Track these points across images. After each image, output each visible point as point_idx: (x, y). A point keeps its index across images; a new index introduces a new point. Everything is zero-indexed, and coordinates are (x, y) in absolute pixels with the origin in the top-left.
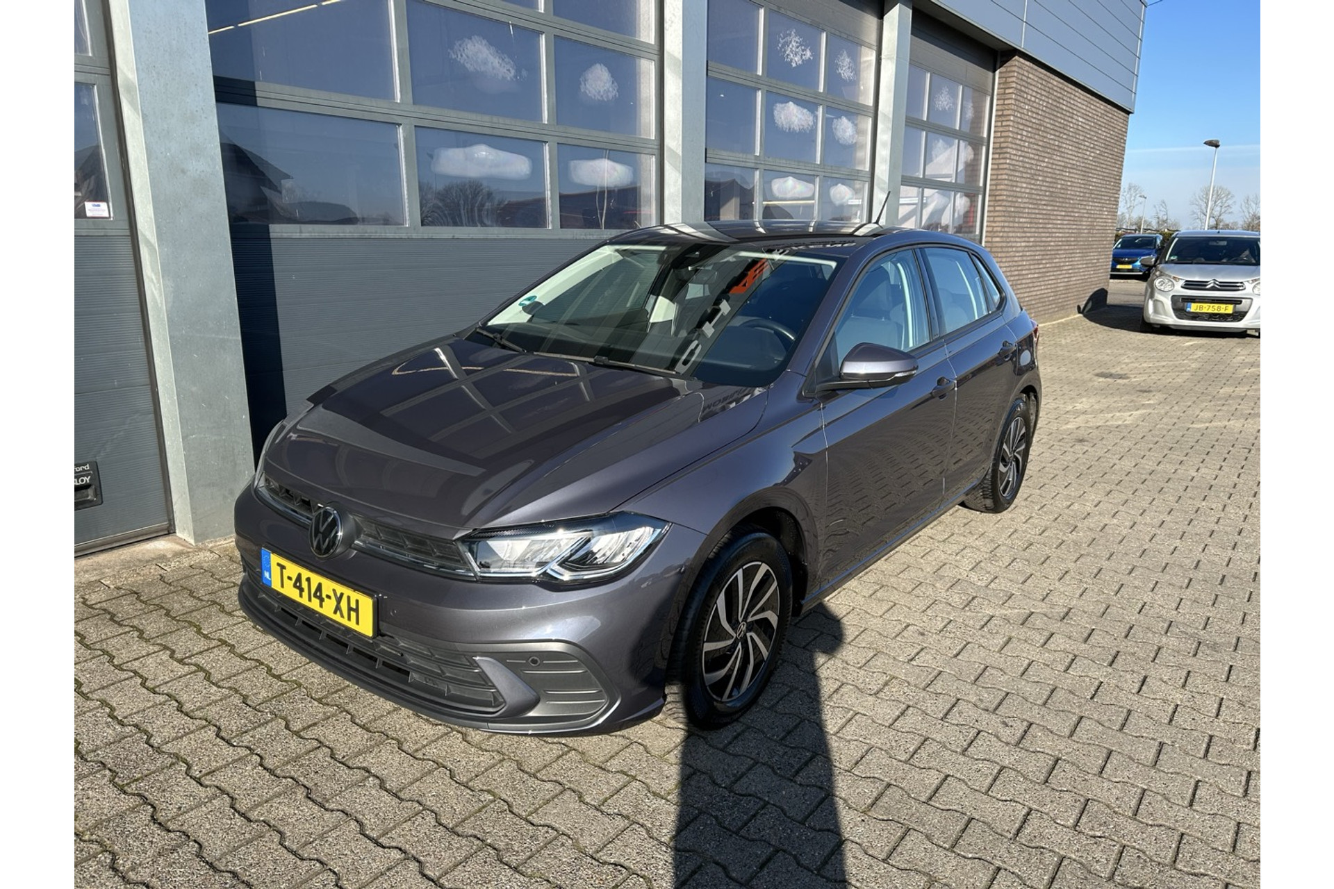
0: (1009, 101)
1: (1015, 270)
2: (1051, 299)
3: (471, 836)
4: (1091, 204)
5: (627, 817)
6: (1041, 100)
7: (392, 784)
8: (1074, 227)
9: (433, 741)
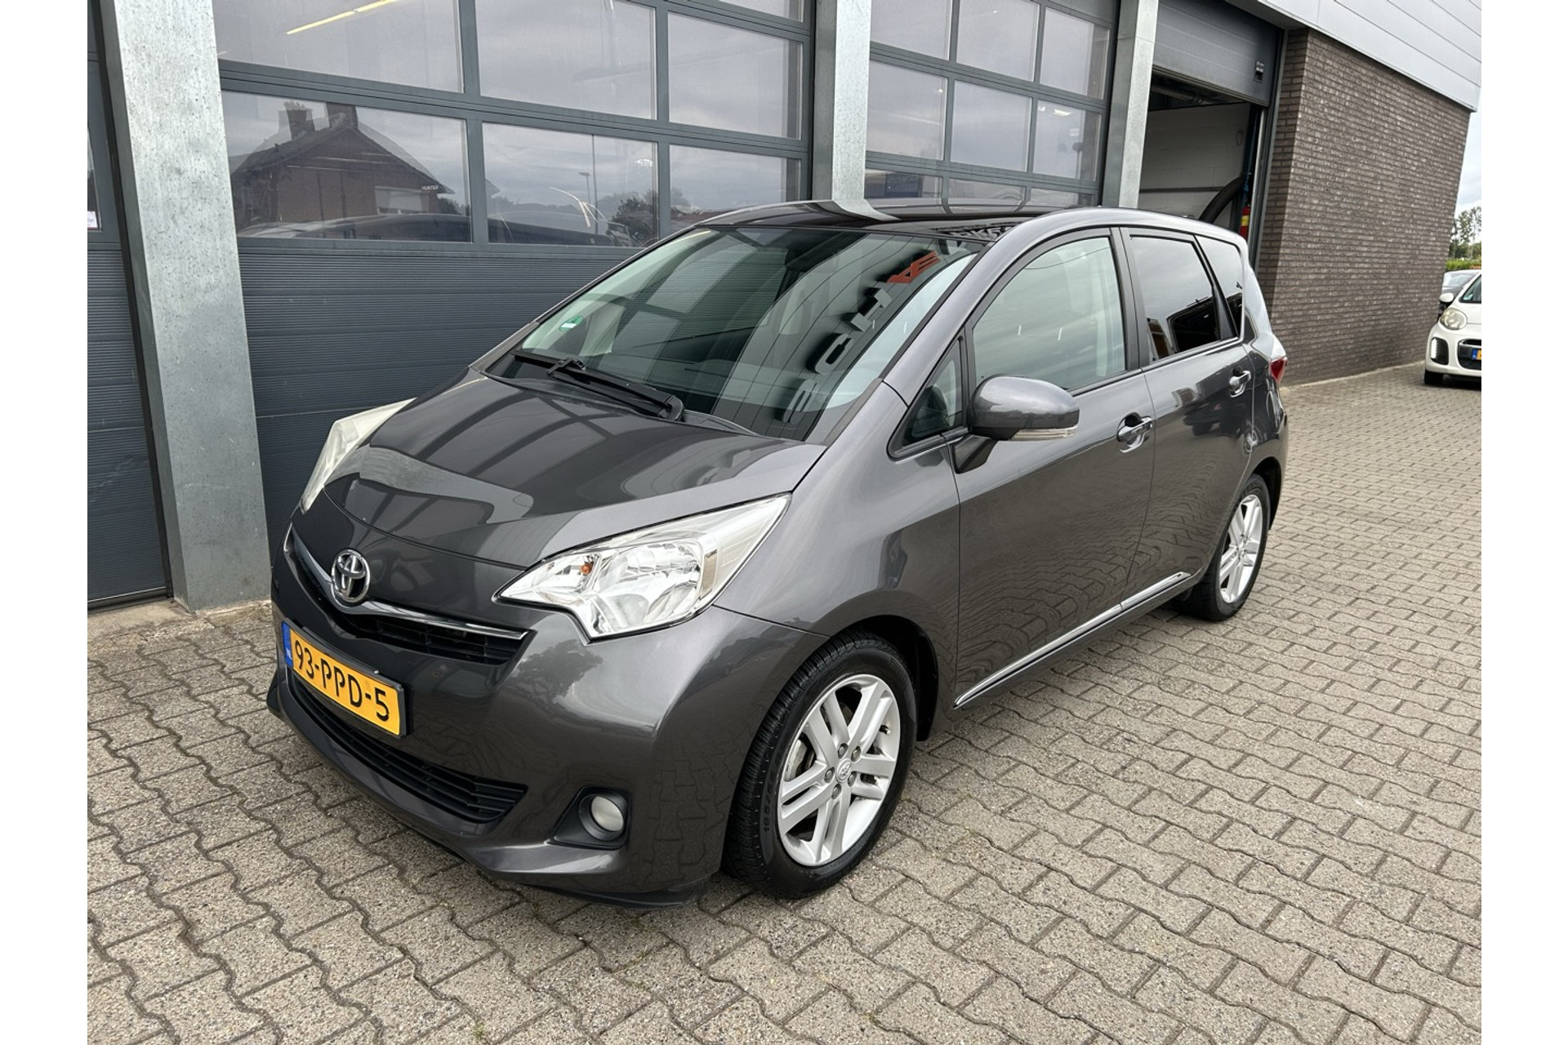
1: (1299, 310)
2: (1349, 347)
3: (354, 1005)
4: (1412, 226)
5: (558, 997)
7: (288, 929)
8: (1386, 255)
9: (358, 877)
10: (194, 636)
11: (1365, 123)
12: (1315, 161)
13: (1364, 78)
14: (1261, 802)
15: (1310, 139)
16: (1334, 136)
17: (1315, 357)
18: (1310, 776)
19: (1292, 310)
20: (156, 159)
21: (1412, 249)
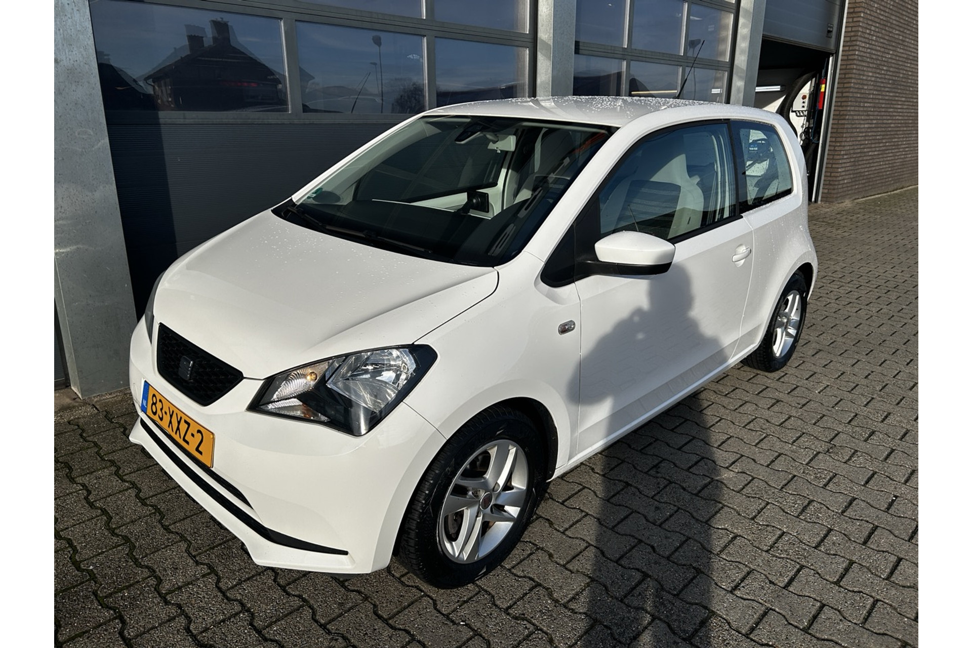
10: (82, 420)
12: (871, 46)
15: (868, 31)
17: (867, 181)
19: (853, 149)
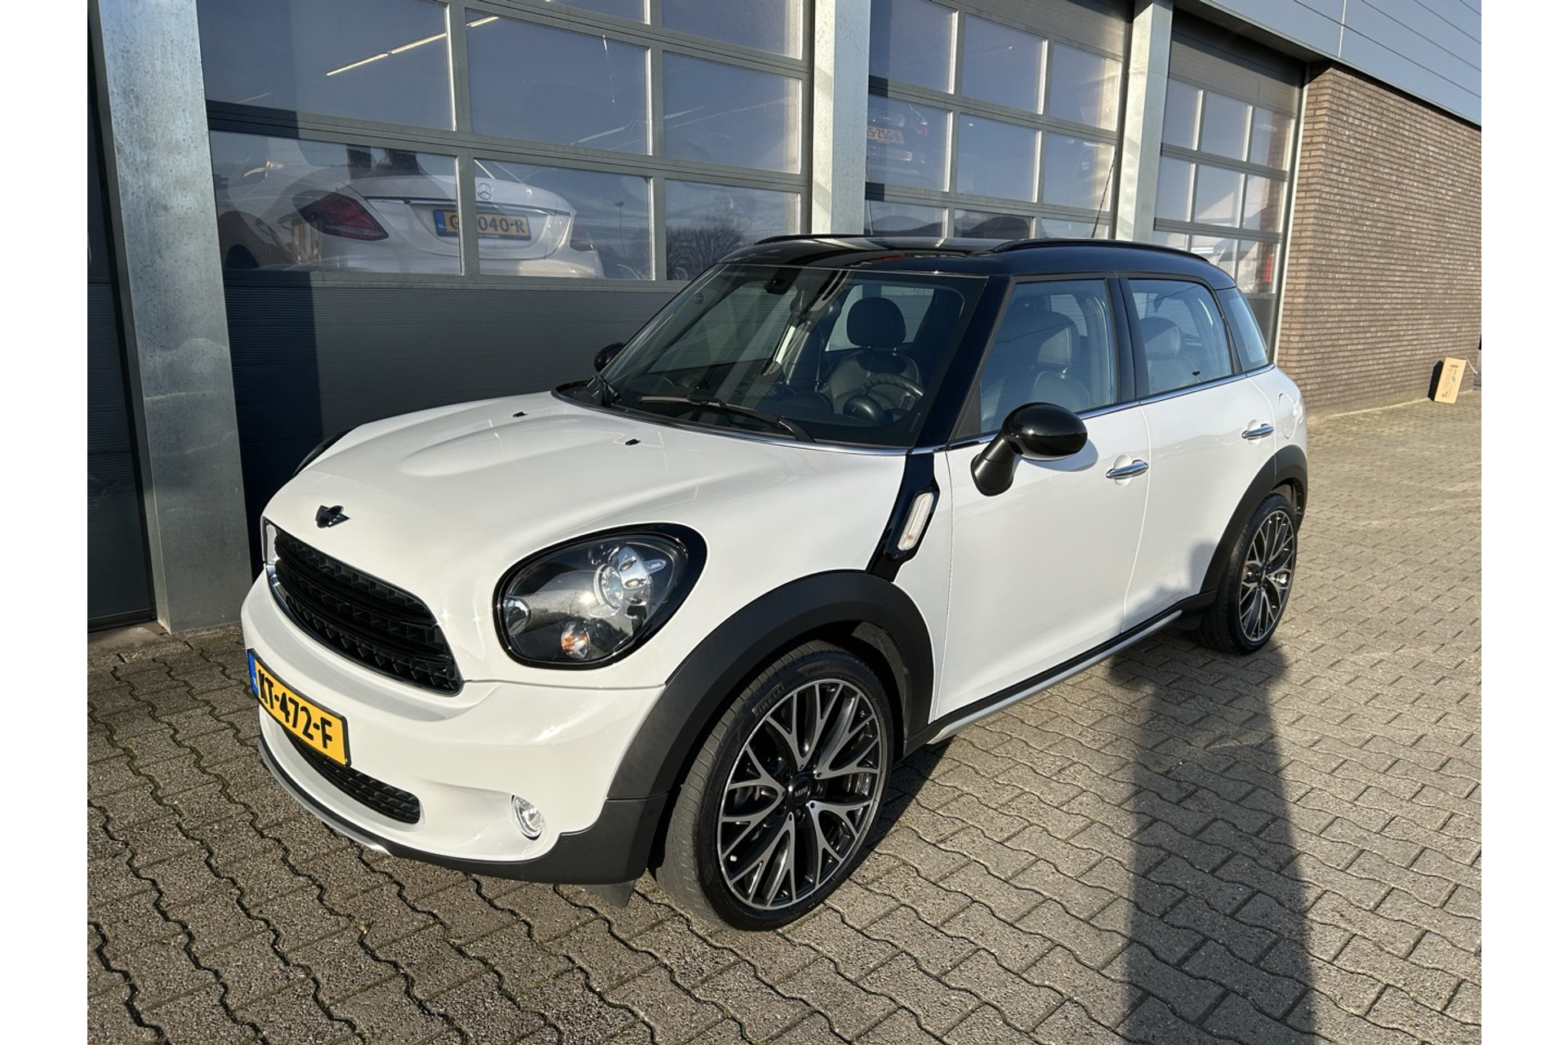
0: (1321, 125)
1: (1328, 340)
4: (1448, 256)
6: (1370, 123)
7: (200, 946)
8: (1421, 285)
10: (170, 658)
11: (1394, 154)
12: (1341, 192)
13: (1392, 109)
14: (1206, 836)
15: (1335, 170)
16: (1360, 166)
18: (1260, 811)
20: (142, 195)
21: (1449, 279)
